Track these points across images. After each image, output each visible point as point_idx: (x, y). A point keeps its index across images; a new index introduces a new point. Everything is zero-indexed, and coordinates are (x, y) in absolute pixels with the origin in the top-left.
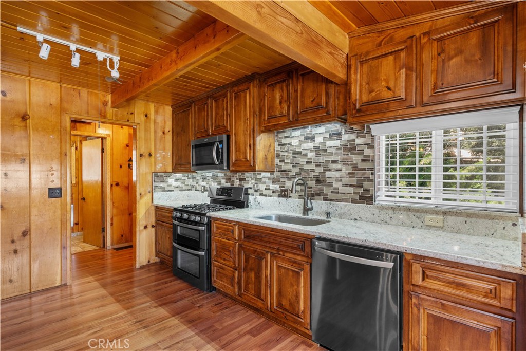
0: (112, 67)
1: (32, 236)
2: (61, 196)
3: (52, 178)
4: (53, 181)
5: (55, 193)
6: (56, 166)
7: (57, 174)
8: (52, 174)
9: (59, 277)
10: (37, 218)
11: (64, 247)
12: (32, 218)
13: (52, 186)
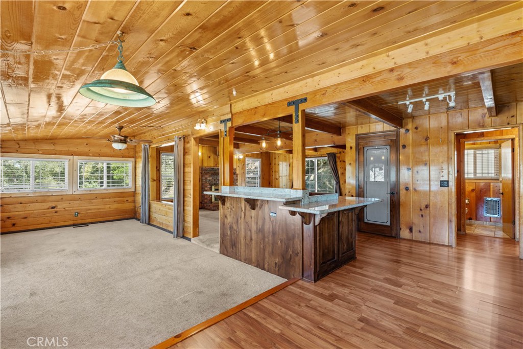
0: (450, 100)
1: (431, 209)
2: (448, 186)
3: (442, 174)
4: (443, 176)
5: (444, 184)
6: (445, 166)
7: (446, 172)
8: (442, 172)
9: (447, 240)
10: (433, 198)
11: (451, 221)
12: (431, 198)
13: (442, 179)
